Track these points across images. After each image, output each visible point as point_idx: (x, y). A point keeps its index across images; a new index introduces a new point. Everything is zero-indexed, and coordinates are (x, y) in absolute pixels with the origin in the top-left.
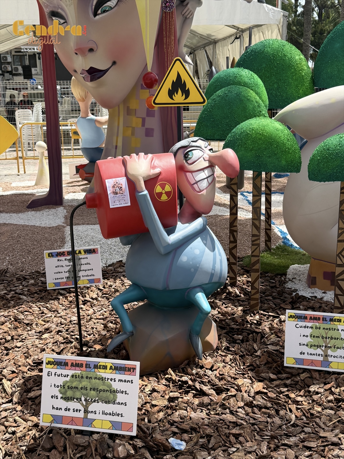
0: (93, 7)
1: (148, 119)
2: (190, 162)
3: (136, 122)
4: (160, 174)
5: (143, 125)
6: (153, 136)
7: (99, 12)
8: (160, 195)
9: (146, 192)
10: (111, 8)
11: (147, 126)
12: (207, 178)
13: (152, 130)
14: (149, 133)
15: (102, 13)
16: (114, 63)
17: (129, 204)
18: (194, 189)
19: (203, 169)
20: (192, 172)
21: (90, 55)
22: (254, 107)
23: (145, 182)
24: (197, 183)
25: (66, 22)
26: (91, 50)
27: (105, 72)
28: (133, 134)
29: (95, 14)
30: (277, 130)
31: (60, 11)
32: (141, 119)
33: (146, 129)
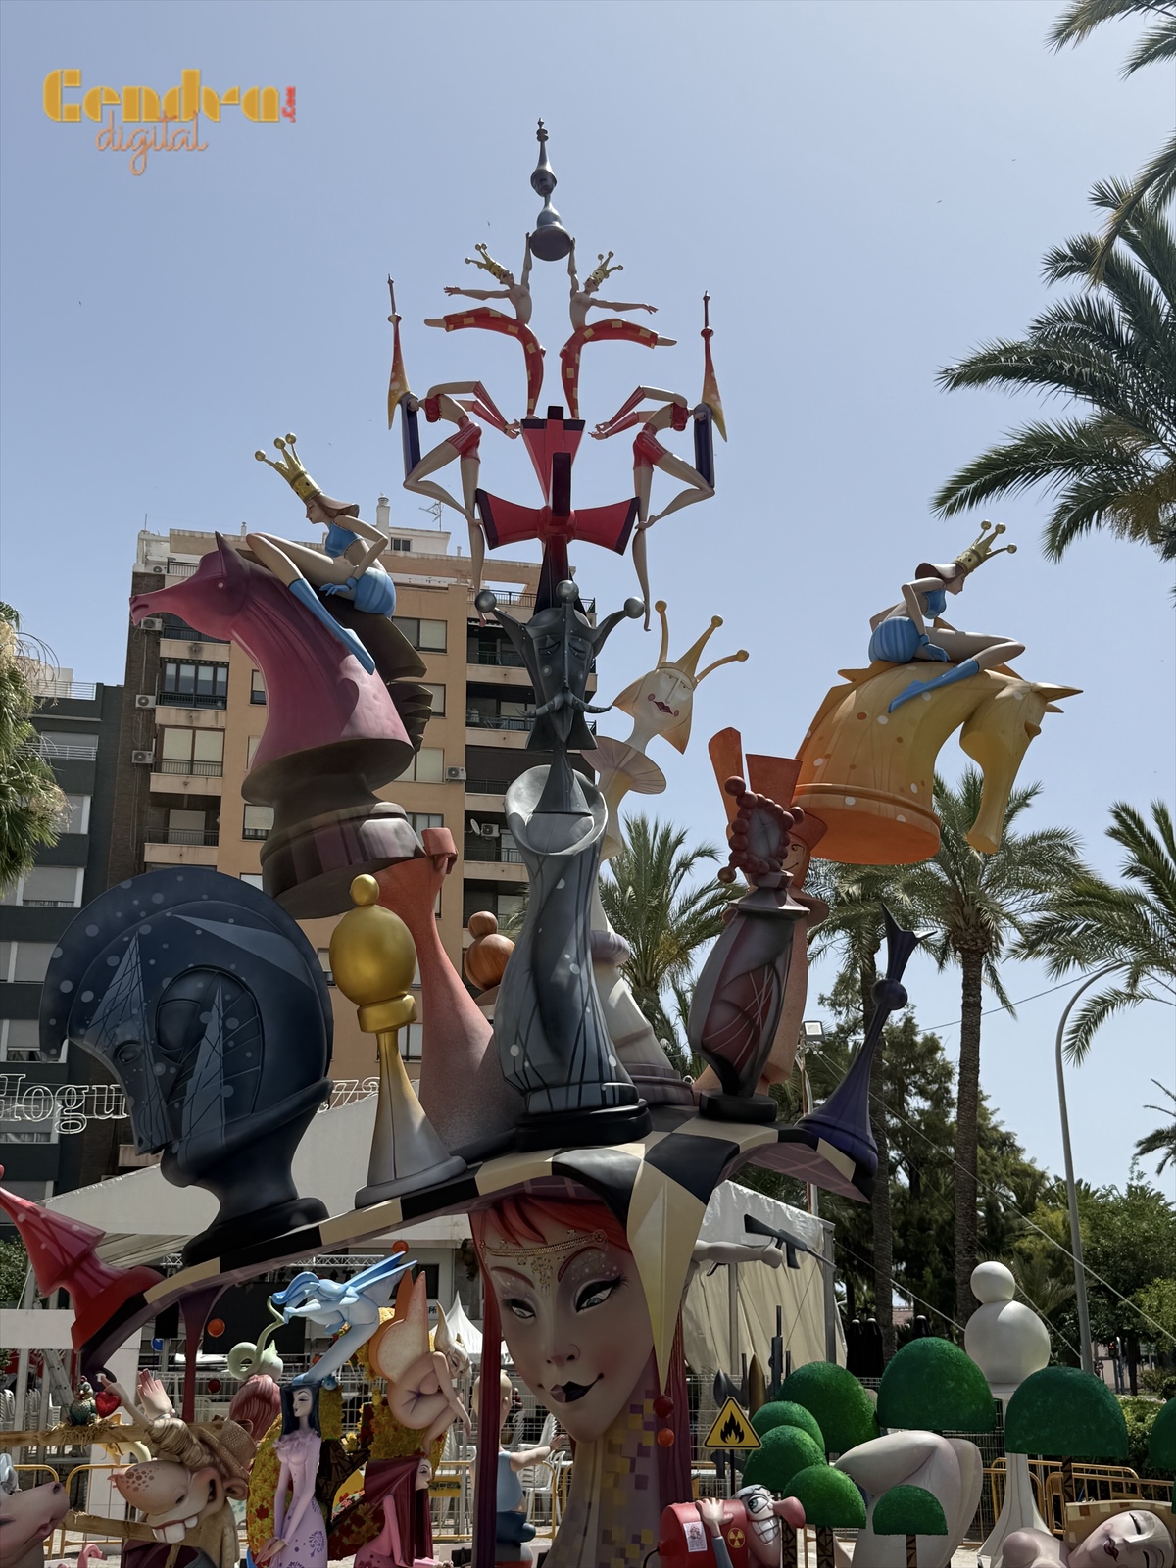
0: (577, 1298)
1: (639, 1461)
2: (755, 1510)
3: (622, 1464)
4: (732, 1519)
5: (632, 1469)
6: (645, 1488)
7: (585, 1305)
8: (733, 1541)
9: (721, 1537)
10: (602, 1301)
11: (638, 1471)
12: (773, 1528)
13: (646, 1478)
14: (640, 1483)
15: (587, 1307)
16: (601, 1376)
17: (706, 1549)
18: (761, 1539)
19: (768, 1519)
20: (758, 1521)
21: (570, 1364)
22: (811, 1452)
23: (720, 1527)
24: (763, 1533)
25: (534, 1315)
26: (571, 1358)
27: (585, 1389)
28: (616, 1484)
29: (579, 1308)
30: (839, 1479)
31: (527, 1300)
32: (629, 1461)
33: (637, 1476)
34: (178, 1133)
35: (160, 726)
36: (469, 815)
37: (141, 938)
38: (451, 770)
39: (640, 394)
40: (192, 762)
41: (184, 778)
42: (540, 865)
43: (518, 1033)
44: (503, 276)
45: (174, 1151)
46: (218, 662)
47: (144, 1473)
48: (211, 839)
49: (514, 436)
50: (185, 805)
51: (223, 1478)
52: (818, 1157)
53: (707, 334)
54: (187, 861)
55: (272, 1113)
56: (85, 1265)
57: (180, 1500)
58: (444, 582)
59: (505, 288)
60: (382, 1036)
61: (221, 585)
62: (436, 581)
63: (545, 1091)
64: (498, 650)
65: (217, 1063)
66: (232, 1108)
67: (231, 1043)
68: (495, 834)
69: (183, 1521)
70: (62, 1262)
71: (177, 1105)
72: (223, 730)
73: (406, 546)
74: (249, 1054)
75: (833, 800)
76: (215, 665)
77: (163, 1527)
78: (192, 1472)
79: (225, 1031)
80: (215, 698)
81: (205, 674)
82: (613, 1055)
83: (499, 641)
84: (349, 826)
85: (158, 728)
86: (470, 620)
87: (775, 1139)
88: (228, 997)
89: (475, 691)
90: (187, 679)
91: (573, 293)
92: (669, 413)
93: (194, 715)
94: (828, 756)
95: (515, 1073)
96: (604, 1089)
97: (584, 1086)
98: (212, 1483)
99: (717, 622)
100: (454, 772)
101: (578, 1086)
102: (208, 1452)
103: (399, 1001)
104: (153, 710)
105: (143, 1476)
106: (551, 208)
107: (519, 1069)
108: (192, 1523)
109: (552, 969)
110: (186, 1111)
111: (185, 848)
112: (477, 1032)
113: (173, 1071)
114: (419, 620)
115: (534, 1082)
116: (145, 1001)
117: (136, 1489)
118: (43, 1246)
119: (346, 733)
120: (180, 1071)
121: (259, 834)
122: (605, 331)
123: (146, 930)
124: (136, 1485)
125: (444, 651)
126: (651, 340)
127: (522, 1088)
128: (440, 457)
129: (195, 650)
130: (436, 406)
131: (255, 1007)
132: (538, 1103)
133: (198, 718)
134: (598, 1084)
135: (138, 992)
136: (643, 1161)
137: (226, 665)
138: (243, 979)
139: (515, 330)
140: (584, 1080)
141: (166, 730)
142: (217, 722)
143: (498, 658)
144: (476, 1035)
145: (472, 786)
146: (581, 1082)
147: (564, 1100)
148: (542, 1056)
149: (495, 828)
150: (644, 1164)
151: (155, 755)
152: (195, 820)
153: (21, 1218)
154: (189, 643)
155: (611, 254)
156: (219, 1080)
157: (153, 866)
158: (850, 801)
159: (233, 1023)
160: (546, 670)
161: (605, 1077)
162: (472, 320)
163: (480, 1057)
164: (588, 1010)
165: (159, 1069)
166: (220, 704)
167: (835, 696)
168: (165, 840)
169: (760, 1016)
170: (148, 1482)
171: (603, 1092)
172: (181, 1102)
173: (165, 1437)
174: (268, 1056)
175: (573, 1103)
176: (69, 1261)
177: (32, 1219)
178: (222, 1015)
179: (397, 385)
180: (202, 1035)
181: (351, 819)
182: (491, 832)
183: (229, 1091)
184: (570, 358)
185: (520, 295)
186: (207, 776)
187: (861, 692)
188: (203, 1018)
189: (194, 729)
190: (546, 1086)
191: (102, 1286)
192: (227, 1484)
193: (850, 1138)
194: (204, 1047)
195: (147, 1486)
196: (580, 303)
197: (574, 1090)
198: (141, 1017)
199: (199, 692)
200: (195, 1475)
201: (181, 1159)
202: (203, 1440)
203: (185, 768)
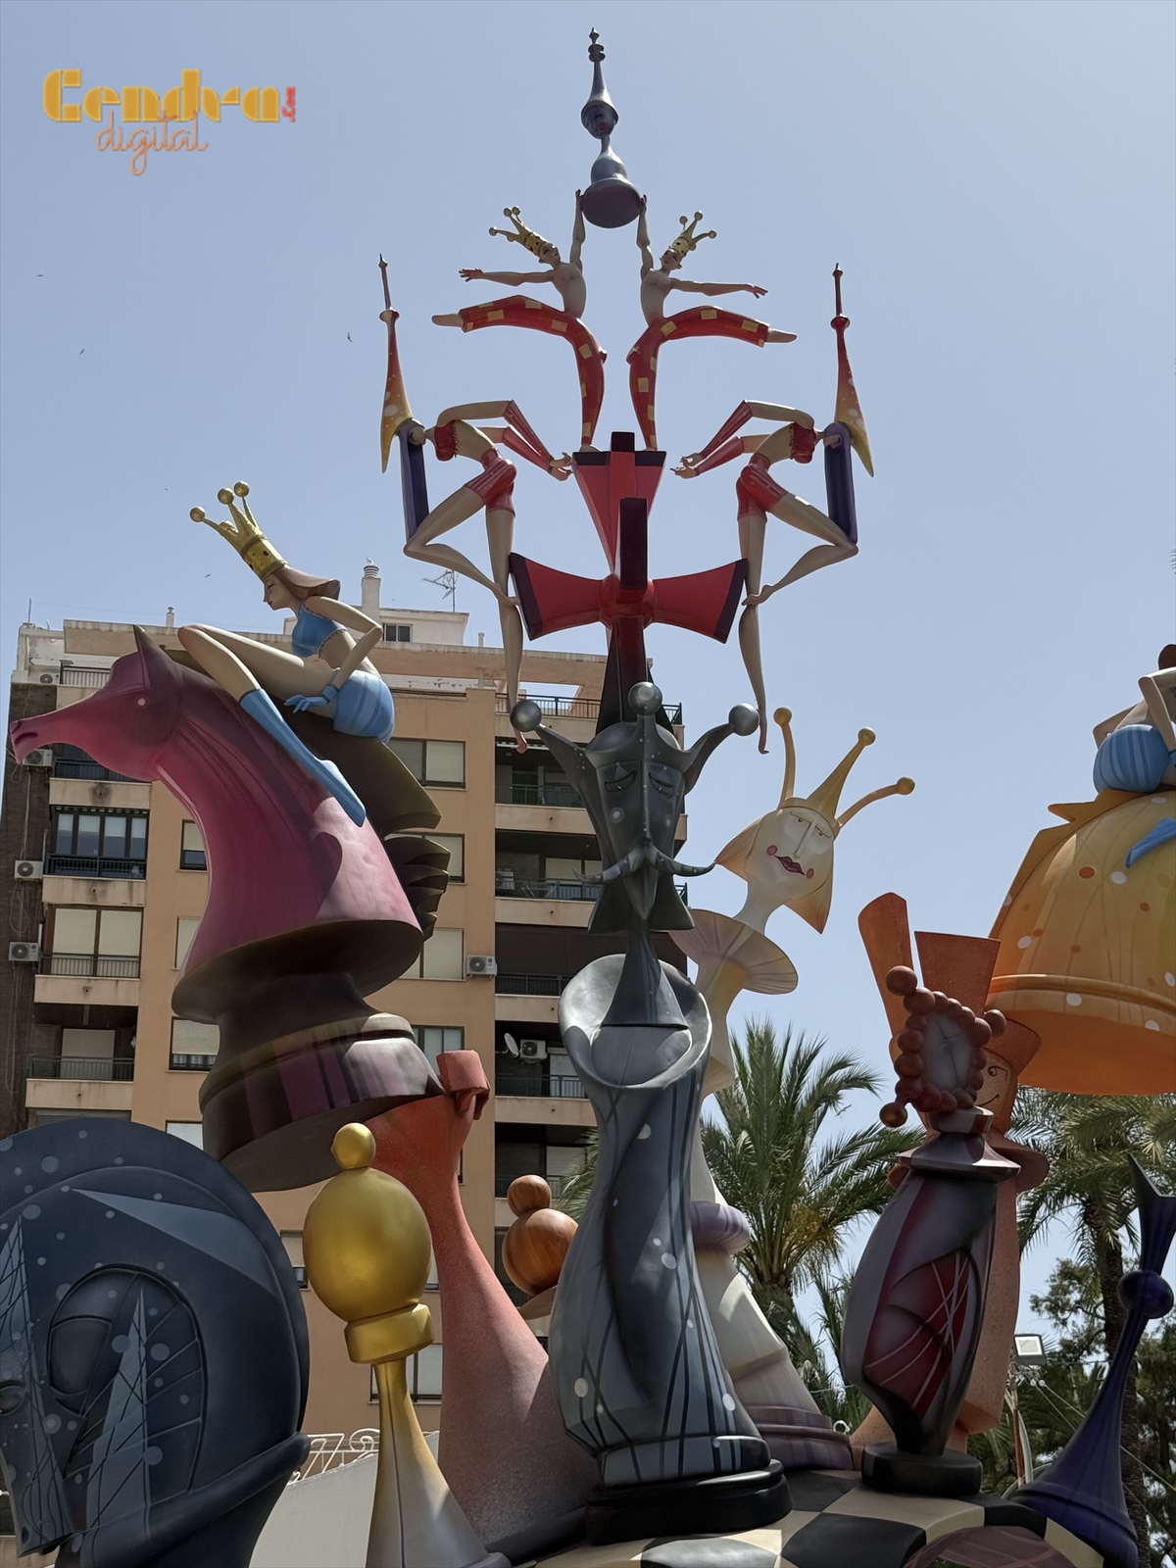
34: (80, 1523)
35: (50, 905)
36: (502, 1028)
37: (26, 1225)
38: (474, 961)
39: (745, 412)
40: (95, 957)
41: (84, 983)
42: (614, 1104)
43: (585, 1361)
44: (545, 251)
45: (75, 1550)
46: (132, 811)
48: (123, 1070)
49: (563, 477)
50: (86, 1022)
52: (1047, 1548)
53: (840, 324)
54: (88, 1103)
55: (220, 1490)
58: (461, 685)
59: (547, 267)
60: (382, 1367)
61: (142, 702)
62: (448, 685)
63: (628, 1449)
64: (541, 782)
65: (137, 1413)
66: (159, 1482)
67: (159, 1383)
68: (541, 1054)
71: (79, 1479)
72: (140, 909)
73: (405, 634)
74: (184, 1399)
75: (1048, 999)
76: (129, 815)
79: (150, 1364)
80: (128, 863)
81: (115, 828)
82: (729, 1392)
83: (541, 769)
84: (328, 1051)
85: (46, 908)
86: (499, 739)
87: (980, 1521)
88: (153, 1312)
89: (508, 843)
90: (89, 836)
91: (645, 271)
92: (788, 437)
93: (99, 888)
94: (1038, 933)
95: (583, 1422)
96: (717, 1445)
97: (686, 1440)
99: (866, 737)
100: (476, 963)
101: (678, 1441)
103: (405, 1315)
104: (40, 883)
106: (611, 154)
107: (588, 1416)
109: (634, 1260)
110: (92, 1487)
111: (85, 1086)
112: (525, 1360)
113: (72, 1426)
114: (424, 742)
115: (611, 1436)
116: (32, 1320)
119: (325, 913)
120: (84, 1426)
121: (193, 1061)
122: (692, 323)
123: (32, 1212)
125: (462, 785)
126: (759, 334)
127: (592, 1443)
128: (456, 509)
129: (101, 793)
130: (449, 437)
131: (193, 1323)
132: (618, 1469)
133: (104, 893)
134: (708, 1438)
135: (22, 1307)
136: (779, 1558)
137: (144, 814)
138: (176, 1284)
139: (563, 327)
140: (687, 1431)
141: (58, 910)
142: (131, 898)
143: (541, 794)
144: (521, 1364)
145: (507, 983)
146: (682, 1436)
147: (655, 1464)
148: (622, 1396)
149: (541, 1045)
150: (782, 1561)
151: (42, 948)
152: (98, 1044)
154: (92, 783)
155: (698, 216)
156: (140, 1440)
157: (39, 1113)
158: (1074, 1000)
159: (160, 1352)
160: (616, 814)
161: (718, 1428)
162: (500, 314)
163: (529, 1397)
164: (690, 1324)
165: (52, 1424)
166: (135, 871)
167: (1046, 844)
168: (55, 1074)
169: (950, 1330)
171: (716, 1451)
172: (85, 1474)
174: (213, 1401)
175: (671, 1469)
178: (145, 1340)
179: (393, 410)
180: (115, 1370)
181: (333, 1041)
182: (535, 1051)
183: (154, 1456)
184: (642, 363)
185: (568, 278)
186: (117, 978)
187: (1083, 837)
188: (117, 1344)
189: (99, 909)
190: (629, 1443)
193: (1095, 1519)
194: (119, 1388)
196: (655, 286)
197: (672, 1448)
198: (25, 1345)
199: (106, 855)
201: (85, 1561)
203: (86, 967)
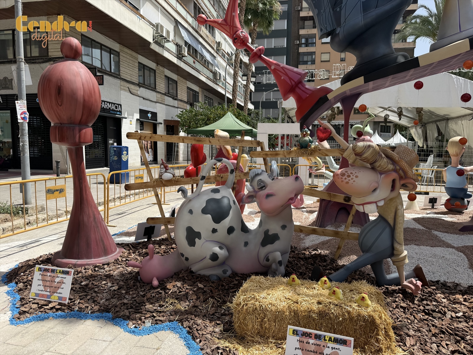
34: (339, 24)
41: (307, 12)
45: (337, 32)
47: (352, 173)
50: (308, 19)
51: (401, 178)
54: (309, 33)
56: (300, 86)
57: (375, 190)
66: (366, 6)
69: (376, 202)
70: (290, 84)
71: (338, 9)
77: (363, 205)
78: (381, 173)
98: (394, 181)
102: (391, 162)
105: (351, 175)
108: (381, 204)
110: (343, 12)
117: (347, 183)
118: (282, 78)
124: (347, 180)
151: (301, 7)
152: (310, 23)
153: (273, 67)
157: (302, 35)
170: (355, 179)
172: (340, 7)
173: (364, 153)
176: (293, 83)
177: (277, 67)
191: (308, 94)
192: (403, 182)
195: (354, 181)
200: (383, 176)
201: (341, 36)
202: (388, 156)
